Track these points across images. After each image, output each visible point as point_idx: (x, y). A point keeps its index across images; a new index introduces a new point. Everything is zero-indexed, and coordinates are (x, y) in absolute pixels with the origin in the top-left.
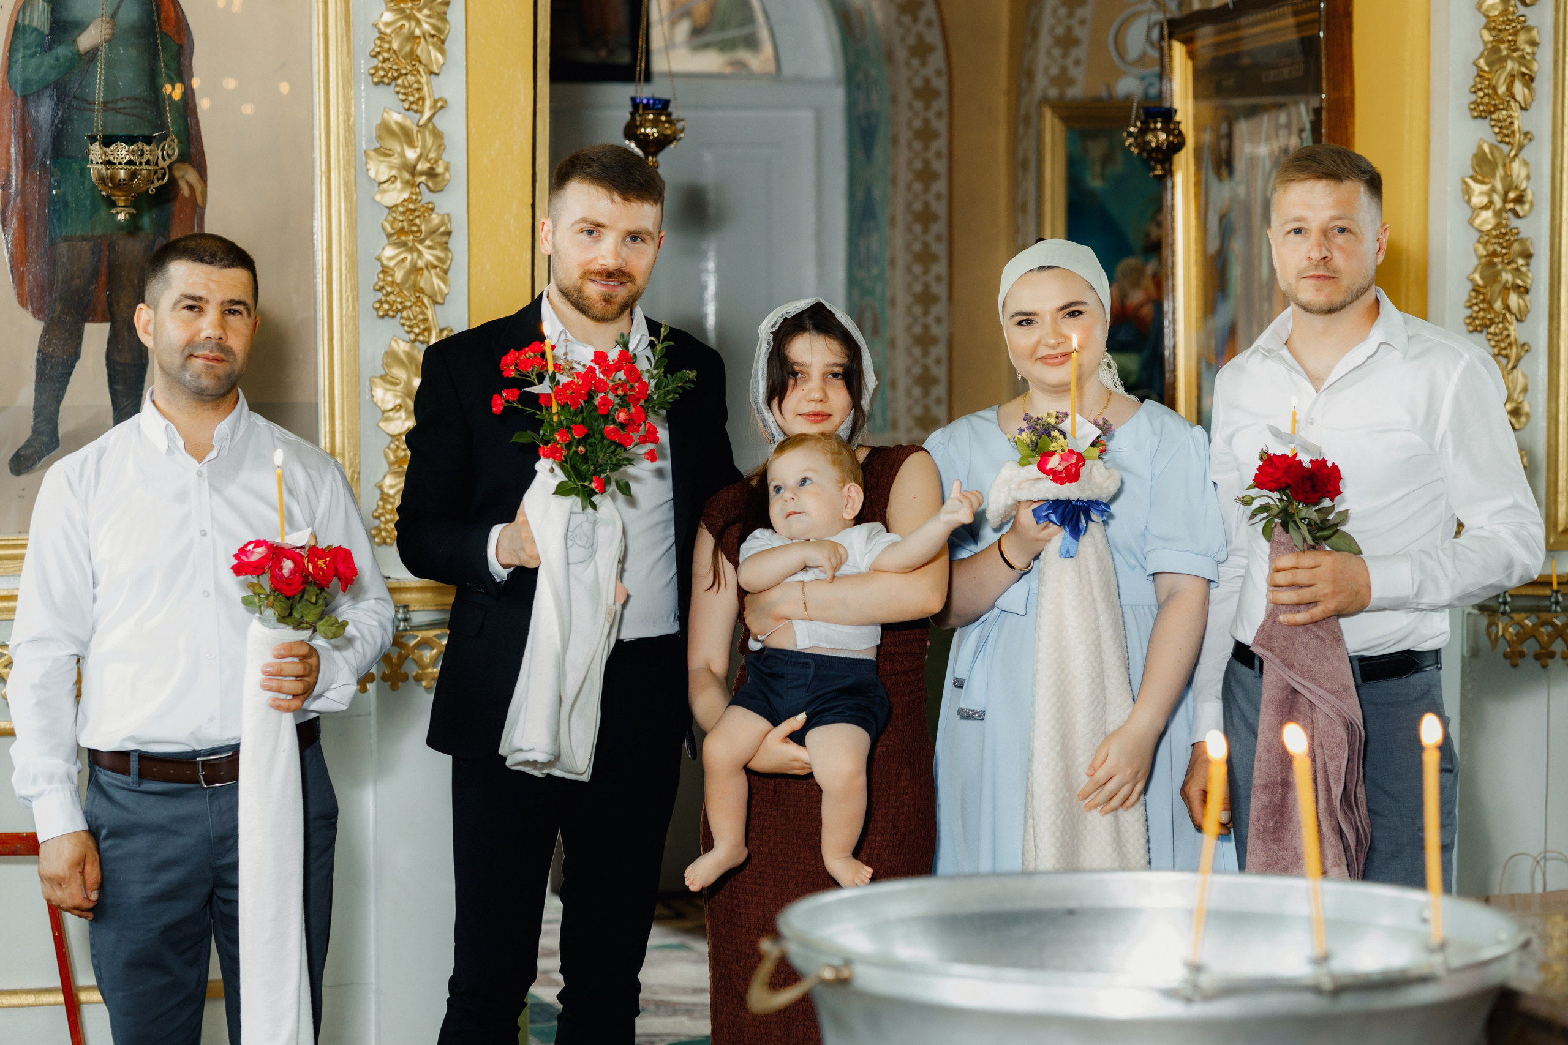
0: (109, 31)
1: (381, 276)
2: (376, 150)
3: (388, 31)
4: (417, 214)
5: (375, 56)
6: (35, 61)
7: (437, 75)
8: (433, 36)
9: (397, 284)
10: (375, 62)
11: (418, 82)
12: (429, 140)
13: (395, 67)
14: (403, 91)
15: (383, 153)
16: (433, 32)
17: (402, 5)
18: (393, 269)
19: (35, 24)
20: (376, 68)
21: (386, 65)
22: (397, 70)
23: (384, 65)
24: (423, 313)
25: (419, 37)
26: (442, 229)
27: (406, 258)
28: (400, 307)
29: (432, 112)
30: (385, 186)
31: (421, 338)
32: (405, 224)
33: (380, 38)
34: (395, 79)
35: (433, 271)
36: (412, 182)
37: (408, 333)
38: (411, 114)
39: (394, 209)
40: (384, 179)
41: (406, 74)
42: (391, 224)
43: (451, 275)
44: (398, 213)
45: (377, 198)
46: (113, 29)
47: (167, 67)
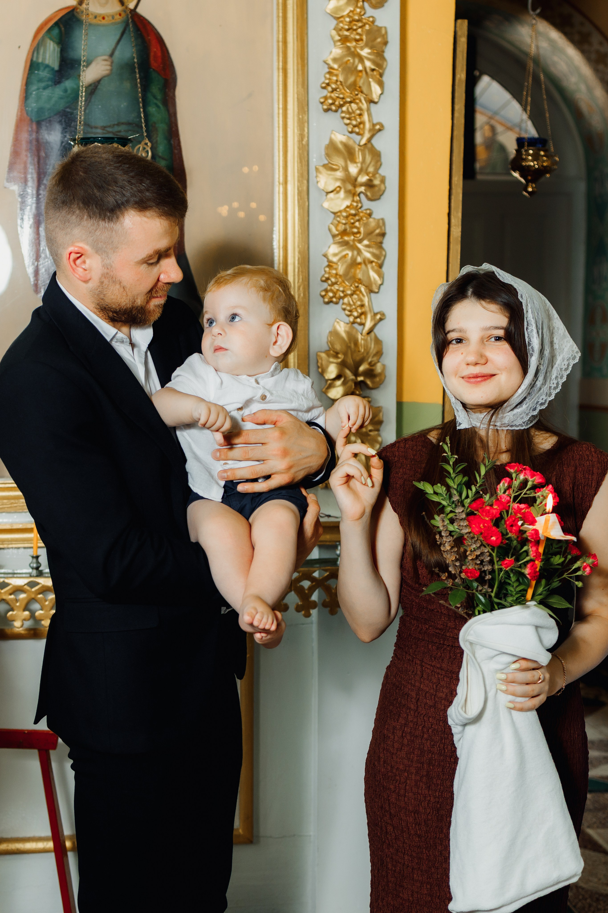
0: (109, 68)
1: (327, 269)
2: (324, 166)
3: (336, 66)
4: (357, 218)
5: (324, 88)
6: (46, 93)
7: (376, 103)
8: (373, 70)
9: (340, 276)
10: (325, 93)
11: (360, 109)
12: (368, 158)
13: (341, 96)
14: (347, 116)
15: (330, 168)
16: (373, 67)
17: (348, 44)
18: (336, 264)
19: (47, 62)
20: (326, 98)
22: (343, 98)
23: (333, 95)
24: (361, 300)
25: (361, 71)
26: (378, 231)
27: (348, 254)
28: (342, 295)
29: (371, 134)
30: (331, 195)
31: (358, 320)
32: (348, 227)
33: (330, 73)
34: (341, 106)
35: (369, 266)
36: (353, 192)
37: (348, 316)
38: (354, 135)
39: (339, 214)
40: (331, 189)
41: (350, 102)
42: (336, 227)
43: (384, 269)
44: (342, 218)
45: (326, 205)
46: (111, 66)
47: (155, 97)
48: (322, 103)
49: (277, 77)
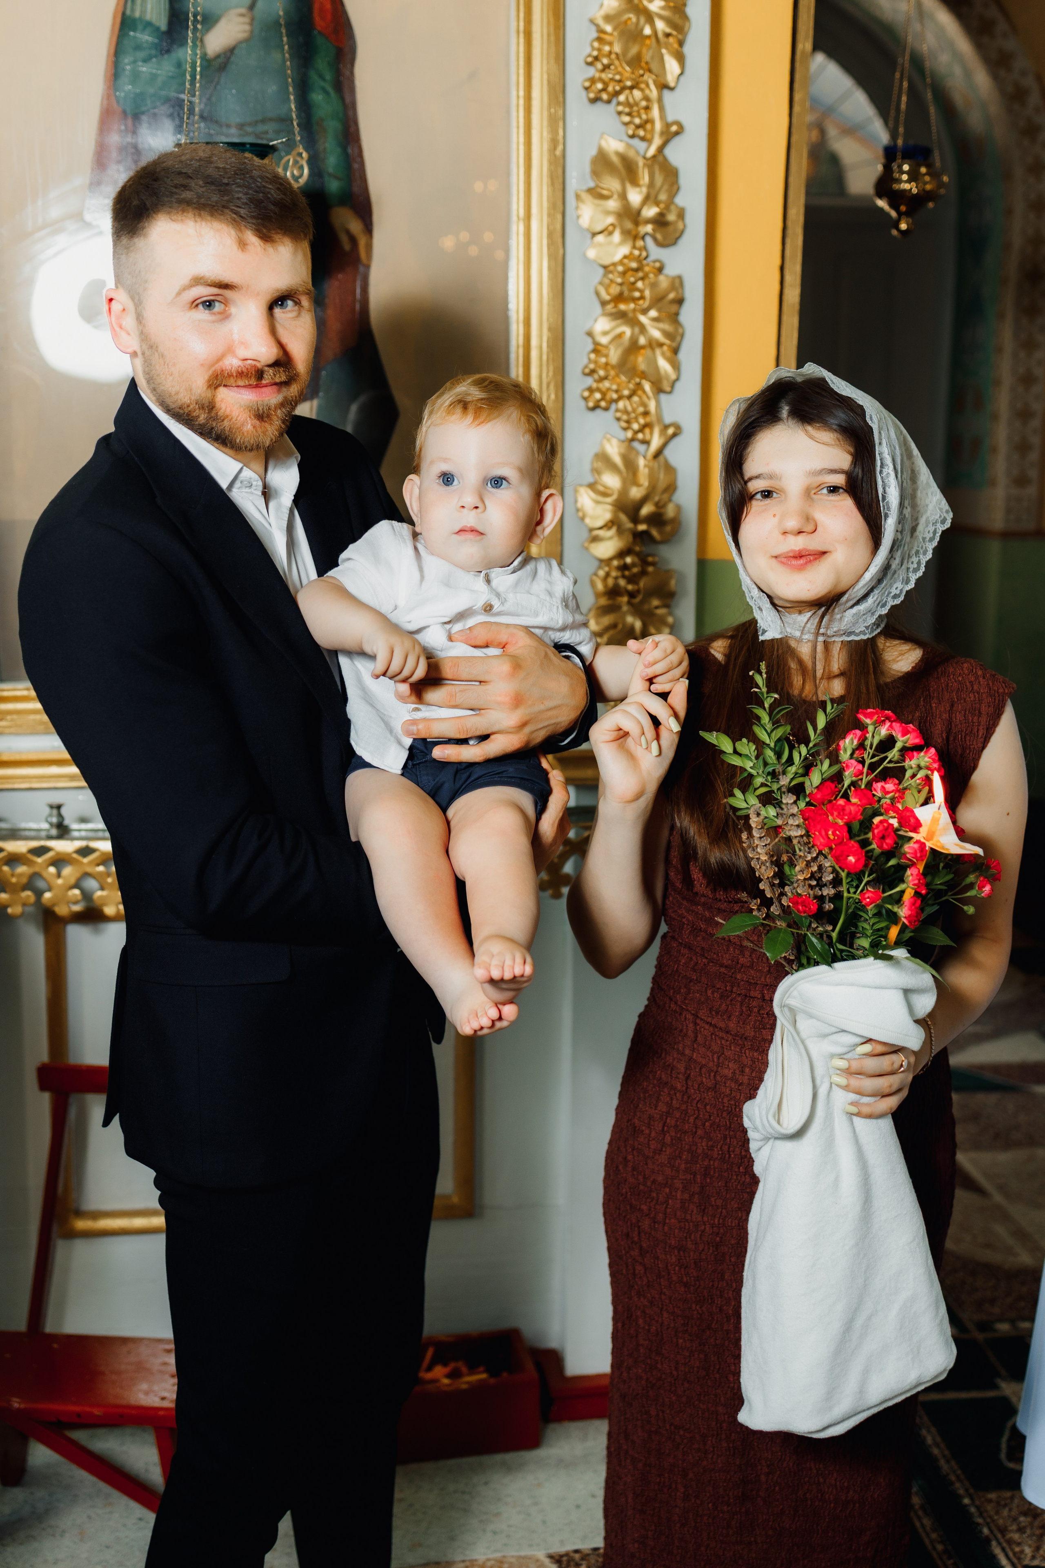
0: (247, 28)
1: (593, 356)
2: (590, 191)
3: (609, 28)
4: (640, 274)
5: (590, 64)
6: (148, 68)
7: (671, 89)
8: (668, 35)
9: (613, 367)
10: (591, 72)
11: (647, 99)
12: (659, 179)
13: (618, 77)
14: (627, 110)
15: (597, 194)
16: (668, 30)
18: (606, 347)
19: (148, 17)
20: (593, 81)
21: (606, 76)
22: (620, 81)
23: (603, 76)
24: (645, 405)
25: (648, 37)
26: (672, 296)
27: (624, 333)
28: (615, 396)
29: (664, 138)
30: (600, 238)
31: (640, 436)
32: (625, 288)
33: (599, 39)
34: (617, 94)
35: (658, 352)
36: (634, 233)
37: (625, 429)
38: (636, 142)
39: (611, 268)
40: (599, 228)
41: (632, 88)
42: (607, 288)
43: (682, 355)
44: (616, 274)
45: (591, 253)
46: (251, 24)
47: (321, 77)
48: (587, 89)
49: (517, 46)
